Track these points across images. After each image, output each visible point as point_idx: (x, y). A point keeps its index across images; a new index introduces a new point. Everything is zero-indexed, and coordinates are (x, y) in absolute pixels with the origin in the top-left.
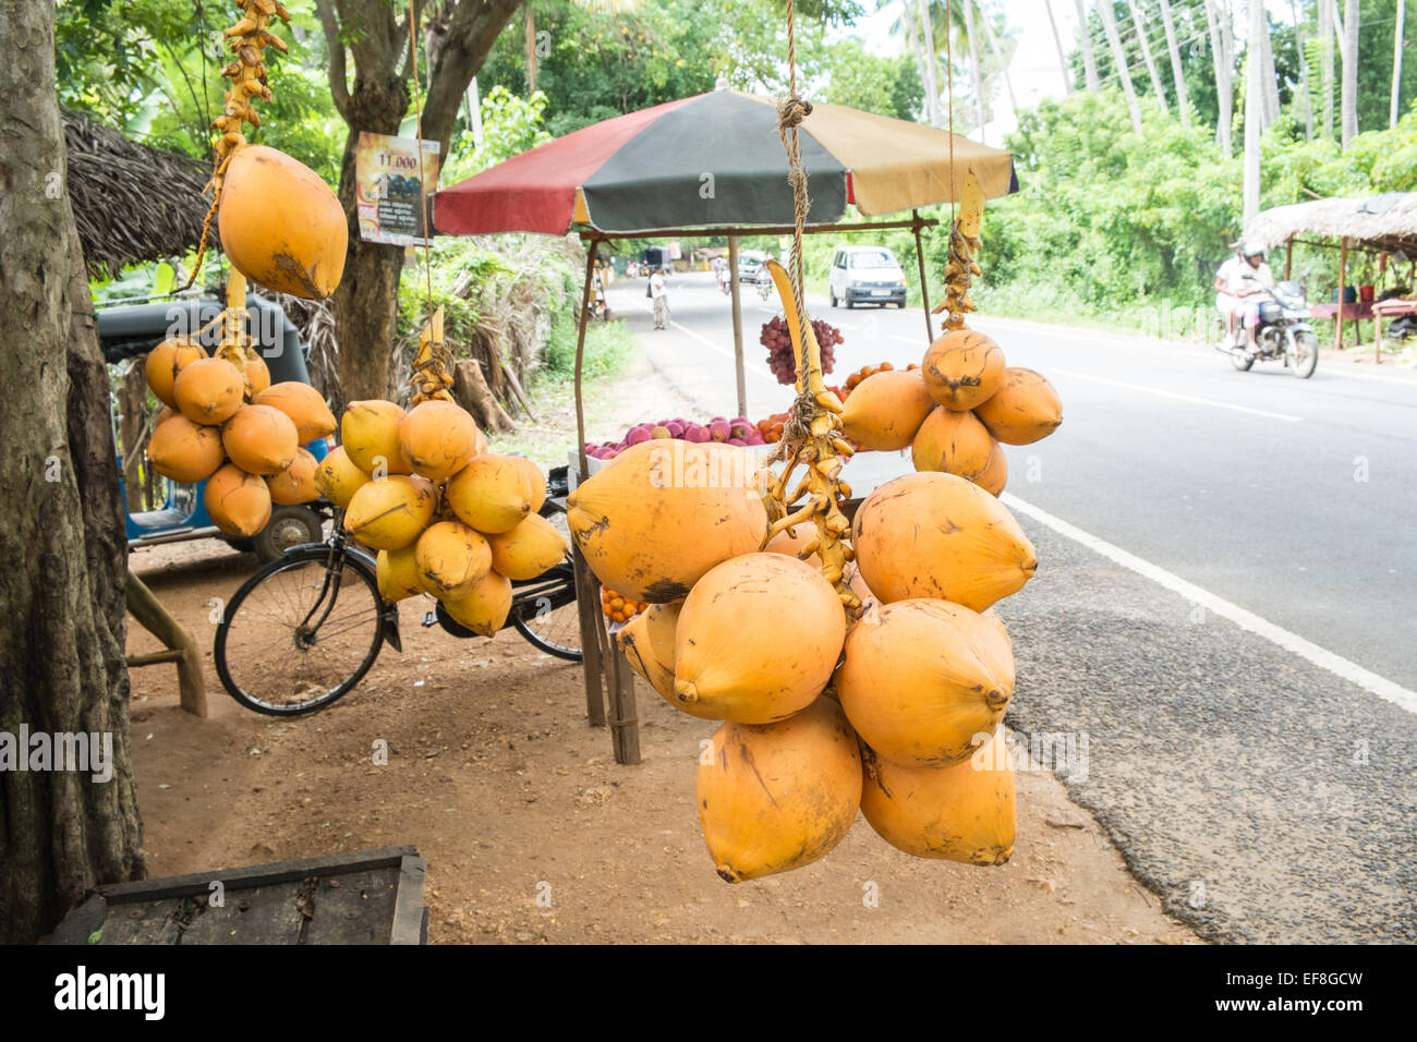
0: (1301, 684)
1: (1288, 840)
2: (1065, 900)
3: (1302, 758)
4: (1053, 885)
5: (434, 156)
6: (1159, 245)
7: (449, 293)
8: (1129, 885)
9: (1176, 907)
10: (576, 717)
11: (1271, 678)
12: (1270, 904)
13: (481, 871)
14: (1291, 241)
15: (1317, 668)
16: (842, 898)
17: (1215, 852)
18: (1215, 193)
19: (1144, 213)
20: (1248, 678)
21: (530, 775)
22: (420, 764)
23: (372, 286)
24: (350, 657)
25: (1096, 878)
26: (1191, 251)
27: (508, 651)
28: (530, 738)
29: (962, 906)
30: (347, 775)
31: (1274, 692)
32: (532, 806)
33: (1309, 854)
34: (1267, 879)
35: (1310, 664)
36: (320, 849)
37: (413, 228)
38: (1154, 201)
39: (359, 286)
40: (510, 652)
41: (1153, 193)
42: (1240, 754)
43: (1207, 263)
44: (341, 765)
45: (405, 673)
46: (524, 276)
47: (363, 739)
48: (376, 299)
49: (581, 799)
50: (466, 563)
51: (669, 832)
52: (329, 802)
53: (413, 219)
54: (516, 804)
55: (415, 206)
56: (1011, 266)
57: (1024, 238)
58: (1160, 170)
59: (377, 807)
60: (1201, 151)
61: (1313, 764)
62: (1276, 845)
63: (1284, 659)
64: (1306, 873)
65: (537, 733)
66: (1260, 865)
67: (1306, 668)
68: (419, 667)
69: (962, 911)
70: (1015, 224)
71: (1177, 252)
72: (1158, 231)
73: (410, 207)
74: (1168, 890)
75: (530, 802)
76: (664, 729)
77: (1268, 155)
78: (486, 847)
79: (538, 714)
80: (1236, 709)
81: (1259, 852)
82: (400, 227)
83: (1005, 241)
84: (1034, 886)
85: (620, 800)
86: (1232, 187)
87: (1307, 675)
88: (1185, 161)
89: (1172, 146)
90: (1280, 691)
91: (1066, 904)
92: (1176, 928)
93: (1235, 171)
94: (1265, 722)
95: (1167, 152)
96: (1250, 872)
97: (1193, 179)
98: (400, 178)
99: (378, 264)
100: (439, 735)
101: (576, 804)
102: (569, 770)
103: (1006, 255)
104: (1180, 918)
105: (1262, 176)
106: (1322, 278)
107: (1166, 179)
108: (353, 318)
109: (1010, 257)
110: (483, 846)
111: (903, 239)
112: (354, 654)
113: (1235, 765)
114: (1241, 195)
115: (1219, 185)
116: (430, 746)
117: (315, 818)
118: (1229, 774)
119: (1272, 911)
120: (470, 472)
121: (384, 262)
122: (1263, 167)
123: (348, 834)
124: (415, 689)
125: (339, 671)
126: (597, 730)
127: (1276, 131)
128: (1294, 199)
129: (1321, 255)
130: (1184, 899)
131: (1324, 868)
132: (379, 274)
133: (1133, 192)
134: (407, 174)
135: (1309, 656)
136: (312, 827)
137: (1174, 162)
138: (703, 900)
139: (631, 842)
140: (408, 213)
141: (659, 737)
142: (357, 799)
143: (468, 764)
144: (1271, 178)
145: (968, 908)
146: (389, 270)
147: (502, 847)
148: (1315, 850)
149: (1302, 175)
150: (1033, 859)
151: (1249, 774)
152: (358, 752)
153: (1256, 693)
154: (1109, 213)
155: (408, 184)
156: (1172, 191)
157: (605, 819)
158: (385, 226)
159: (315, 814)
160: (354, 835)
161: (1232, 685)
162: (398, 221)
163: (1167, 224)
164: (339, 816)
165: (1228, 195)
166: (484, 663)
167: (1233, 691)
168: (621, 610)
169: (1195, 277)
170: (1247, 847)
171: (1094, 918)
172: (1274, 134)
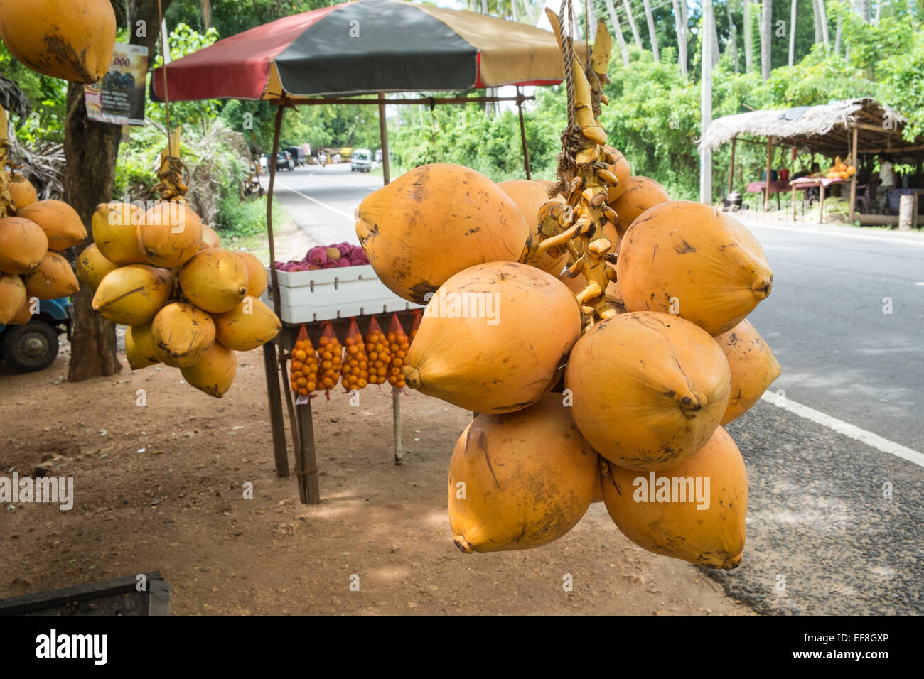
0: (791, 429)
1: (806, 538)
2: (654, 590)
3: (804, 481)
4: (643, 579)
5: (143, 58)
6: (644, 143)
7: (150, 170)
8: (698, 577)
9: (736, 591)
10: (266, 471)
11: (770, 426)
12: (804, 585)
13: (202, 590)
14: (734, 140)
15: (800, 418)
16: (487, 597)
17: (756, 550)
18: (683, 107)
19: (635, 121)
20: (754, 426)
21: (235, 515)
22: (146, 510)
23: (97, 154)
24: (85, 434)
25: (673, 572)
26: (666, 147)
27: (208, 425)
28: (232, 487)
29: (578, 598)
30: (88, 522)
31: (775, 435)
32: (239, 538)
33: (823, 548)
34: (797, 567)
35: (795, 415)
36: (70, 580)
37: (127, 112)
38: (641, 113)
39: (86, 155)
40: (211, 425)
41: (640, 108)
42: (760, 479)
43: (676, 155)
44: (83, 514)
45: (130, 443)
46: (204, 160)
47: (100, 494)
48: (100, 164)
49: (278, 531)
50: (191, 336)
51: (347, 553)
52: (74, 543)
53: (128, 105)
54: (225, 537)
55: (129, 95)
56: (544, 157)
57: (552, 138)
58: (646, 92)
59: (115, 545)
60: (671, 80)
61: (812, 484)
62: (799, 543)
63: (776, 412)
64: (823, 562)
65: (237, 483)
66: (791, 558)
67: (793, 418)
68: (141, 438)
69: (578, 601)
70: (547, 129)
71: (657, 148)
72: (644, 133)
73: (125, 95)
74: (728, 579)
75: (237, 535)
76: (336, 477)
77: (717, 82)
78: (206, 571)
79: (237, 469)
80: (751, 448)
81: (788, 548)
82: (118, 111)
83: (539, 141)
84: (629, 581)
85: (307, 531)
86: (694, 104)
87: (795, 423)
88: (662, 86)
89: (653, 76)
90: (778, 435)
91: (654, 593)
92: (738, 606)
93: (695, 93)
94: (773, 457)
95: (650, 80)
96: (784, 563)
97: (668, 98)
98: (117, 74)
99: (101, 138)
100: (160, 488)
101: (274, 535)
102: (265, 510)
103: (540, 151)
104: (740, 599)
105: (713, 96)
106: (753, 165)
107: (649, 98)
108: (82, 179)
109: (543, 152)
110: (203, 571)
111: (468, 140)
112: (88, 430)
113: (758, 487)
114: (700, 109)
115: (685, 102)
116: (153, 497)
117: (64, 556)
118: (755, 493)
119: (806, 591)
120: (197, 261)
121: (106, 136)
122: (714, 91)
123: (92, 567)
124: (138, 455)
125: (77, 444)
126: (283, 480)
127: (722, 66)
128: (735, 112)
129: (753, 150)
130: (742, 585)
131: (836, 558)
132: (102, 146)
133: (627, 107)
134: (123, 71)
135: (794, 410)
136: (62, 563)
137: (655, 87)
138: (381, 604)
139: (319, 561)
140: (124, 100)
141: (331, 483)
142: (98, 539)
143: (186, 509)
144: (718, 99)
145: (583, 600)
146: (110, 142)
147: (218, 571)
148: (827, 545)
149: (739, 95)
150: (625, 561)
151: (769, 493)
152: (96, 503)
153: (762, 436)
154: (611, 121)
155: (123, 78)
156: (654, 106)
157: (297, 545)
158: (106, 109)
159: (63, 553)
160: (97, 567)
161: (744, 432)
162: (116, 105)
163: (650, 129)
164: (84, 553)
165: (692, 109)
166: (191, 434)
167: (746, 435)
168: (305, 387)
169: (669, 165)
170: (778, 545)
171: (677, 602)
172: (720, 69)
